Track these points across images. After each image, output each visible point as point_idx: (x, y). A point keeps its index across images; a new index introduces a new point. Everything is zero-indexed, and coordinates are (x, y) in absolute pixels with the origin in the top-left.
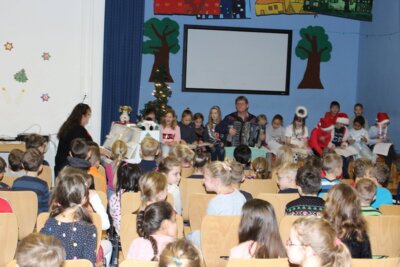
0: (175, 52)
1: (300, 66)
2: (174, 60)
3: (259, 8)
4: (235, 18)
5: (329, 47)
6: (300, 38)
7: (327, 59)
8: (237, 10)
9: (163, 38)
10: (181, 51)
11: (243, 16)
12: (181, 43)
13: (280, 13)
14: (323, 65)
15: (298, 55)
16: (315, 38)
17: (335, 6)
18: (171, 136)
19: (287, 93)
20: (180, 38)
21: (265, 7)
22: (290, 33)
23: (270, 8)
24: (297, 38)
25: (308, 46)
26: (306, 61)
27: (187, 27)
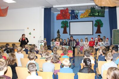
0: (68, 27)
1: (96, 29)
2: (68, 29)
3: (81, 17)
4: (76, 19)
5: (102, 24)
6: (95, 22)
7: (102, 26)
8: (76, 18)
9: (65, 25)
10: (69, 27)
11: (78, 19)
12: (69, 25)
13: (86, 17)
14: (101, 28)
15: (95, 26)
16: (99, 22)
17: (96, 14)
18: (58, 44)
19: (93, 34)
20: (69, 24)
21: (82, 16)
22: (93, 21)
23: (83, 16)
24: (94, 22)
25: (97, 24)
26: (97, 27)
27: (70, 22)
